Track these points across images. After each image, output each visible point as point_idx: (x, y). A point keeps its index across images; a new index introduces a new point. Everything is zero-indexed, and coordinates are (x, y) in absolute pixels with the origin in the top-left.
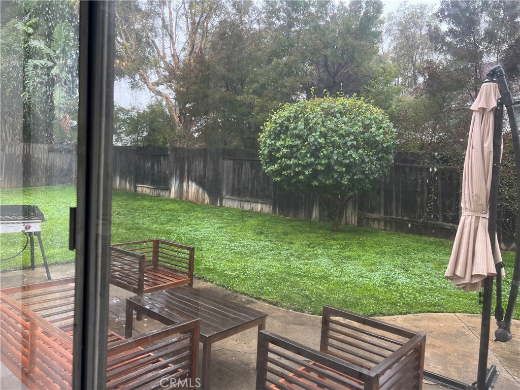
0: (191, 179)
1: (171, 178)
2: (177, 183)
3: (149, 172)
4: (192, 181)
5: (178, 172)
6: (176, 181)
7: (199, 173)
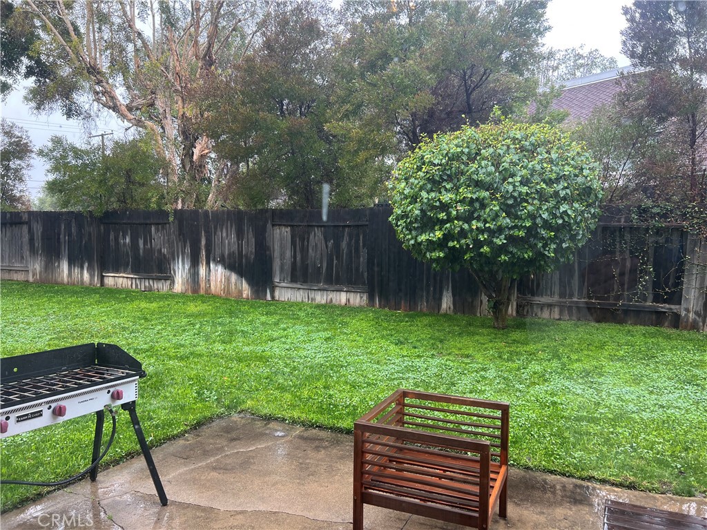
0: (214, 260)
1: (174, 259)
2: (187, 267)
3: (127, 253)
4: (217, 263)
5: (188, 250)
6: (183, 264)
7: (229, 249)
